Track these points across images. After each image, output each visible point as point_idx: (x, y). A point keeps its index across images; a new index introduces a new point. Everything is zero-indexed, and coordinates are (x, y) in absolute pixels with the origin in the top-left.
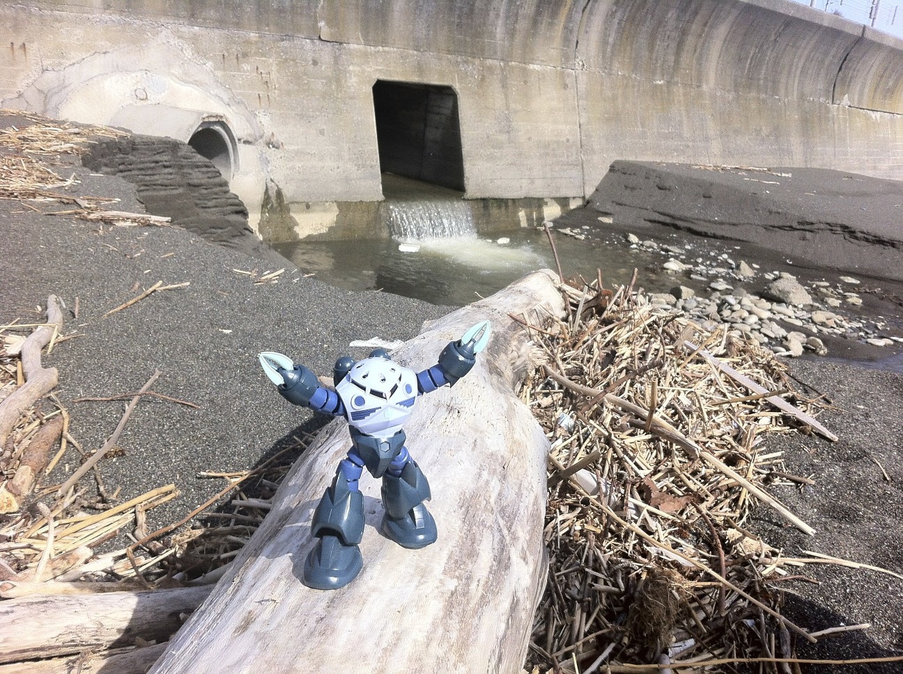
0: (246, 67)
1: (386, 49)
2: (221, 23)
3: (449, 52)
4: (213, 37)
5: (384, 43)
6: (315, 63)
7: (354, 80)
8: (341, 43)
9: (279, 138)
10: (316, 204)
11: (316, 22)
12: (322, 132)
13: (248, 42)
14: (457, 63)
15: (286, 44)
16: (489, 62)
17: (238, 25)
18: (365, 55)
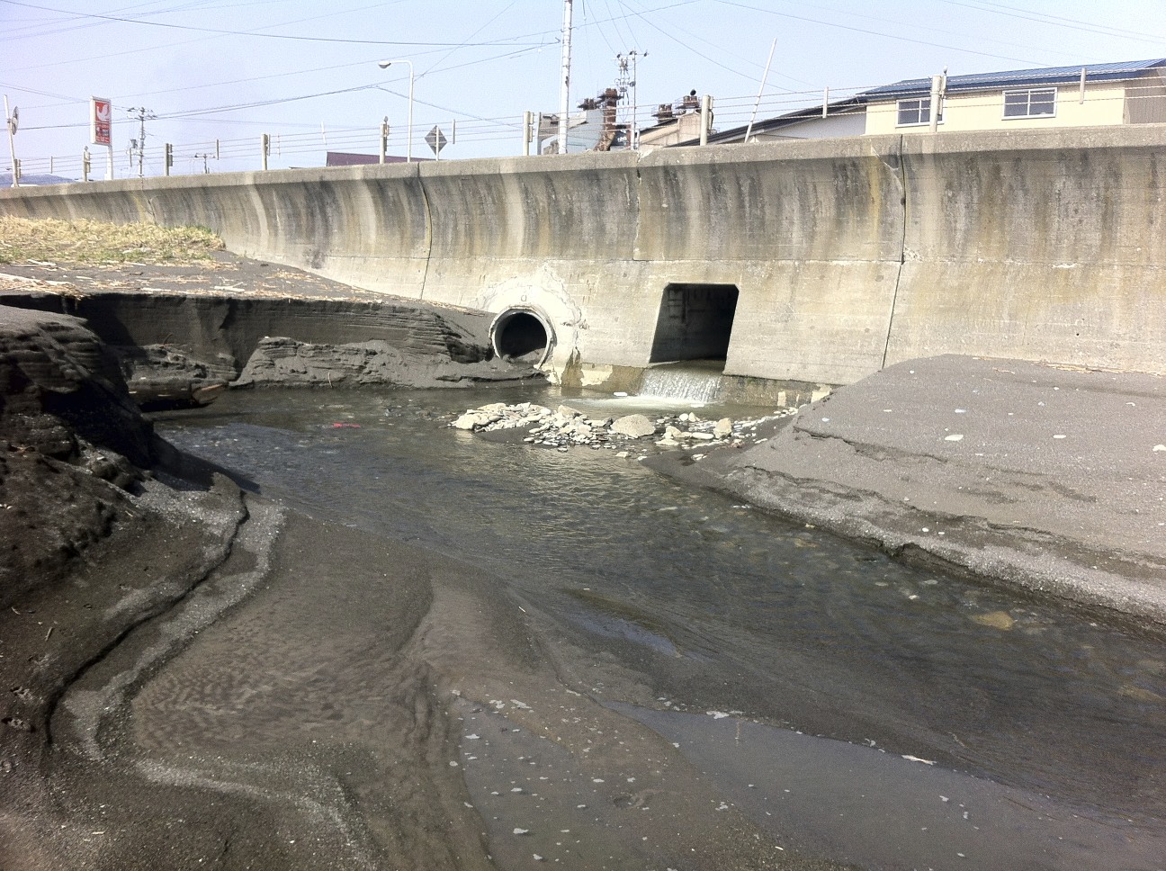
0: (582, 281)
1: (682, 261)
2: (576, 257)
3: (740, 259)
4: (568, 264)
5: (681, 257)
6: (625, 275)
7: (650, 284)
8: (647, 261)
9: (589, 323)
10: (599, 365)
11: (632, 249)
12: (616, 320)
13: (587, 266)
14: (746, 266)
15: (610, 265)
16: (781, 263)
17: (584, 257)
18: (664, 267)
